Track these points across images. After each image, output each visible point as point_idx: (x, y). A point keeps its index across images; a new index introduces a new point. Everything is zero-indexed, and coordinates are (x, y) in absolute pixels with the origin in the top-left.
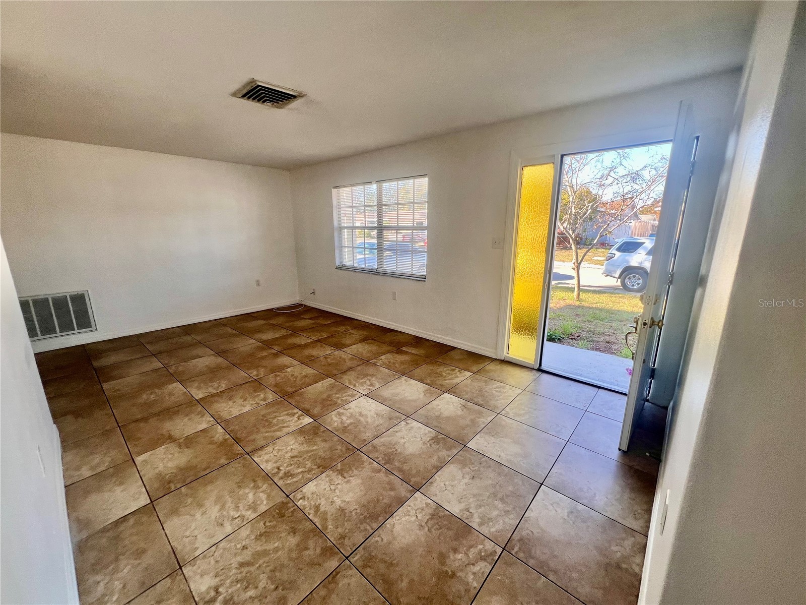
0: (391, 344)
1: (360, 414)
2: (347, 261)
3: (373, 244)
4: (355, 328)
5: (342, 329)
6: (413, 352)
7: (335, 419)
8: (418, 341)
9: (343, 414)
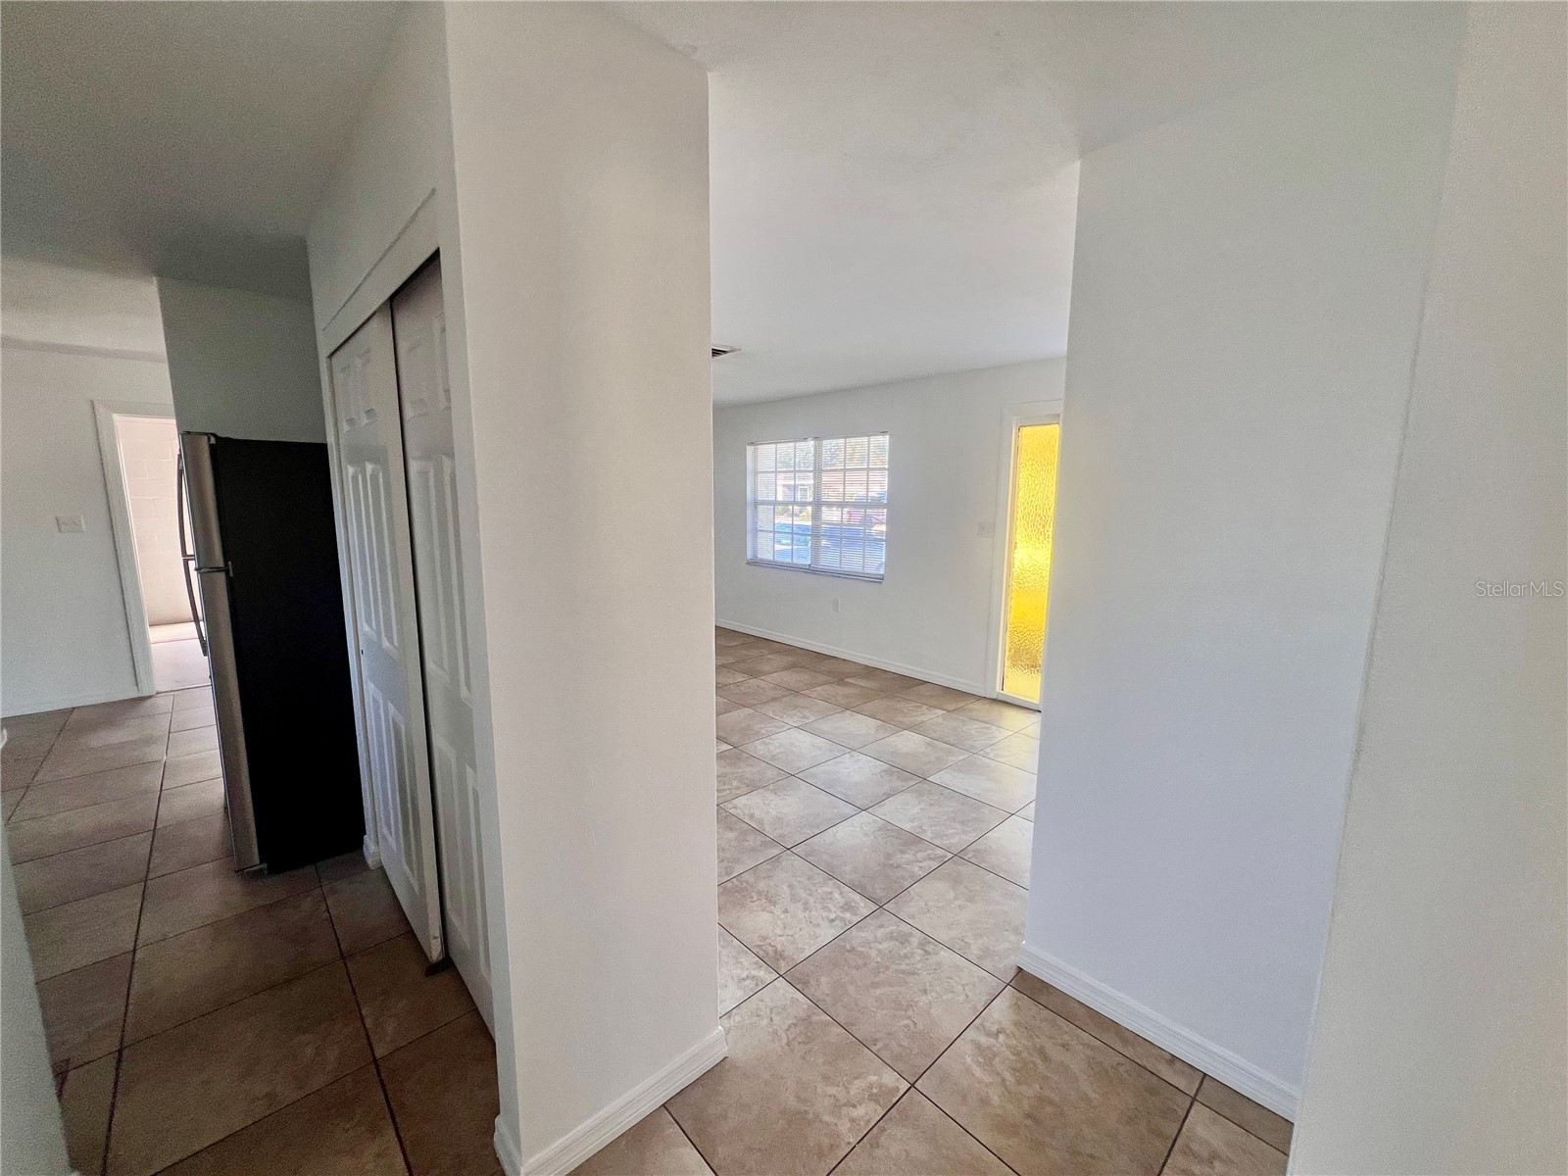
0: (830, 673)
1: (792, 744)
2: (765, 555)
3: (806, 528)
4: (774, 652)
5: (755, 653)
6: (862, 684)
7: (760, 747)
8: (870, 672)
9: (769, 743)
